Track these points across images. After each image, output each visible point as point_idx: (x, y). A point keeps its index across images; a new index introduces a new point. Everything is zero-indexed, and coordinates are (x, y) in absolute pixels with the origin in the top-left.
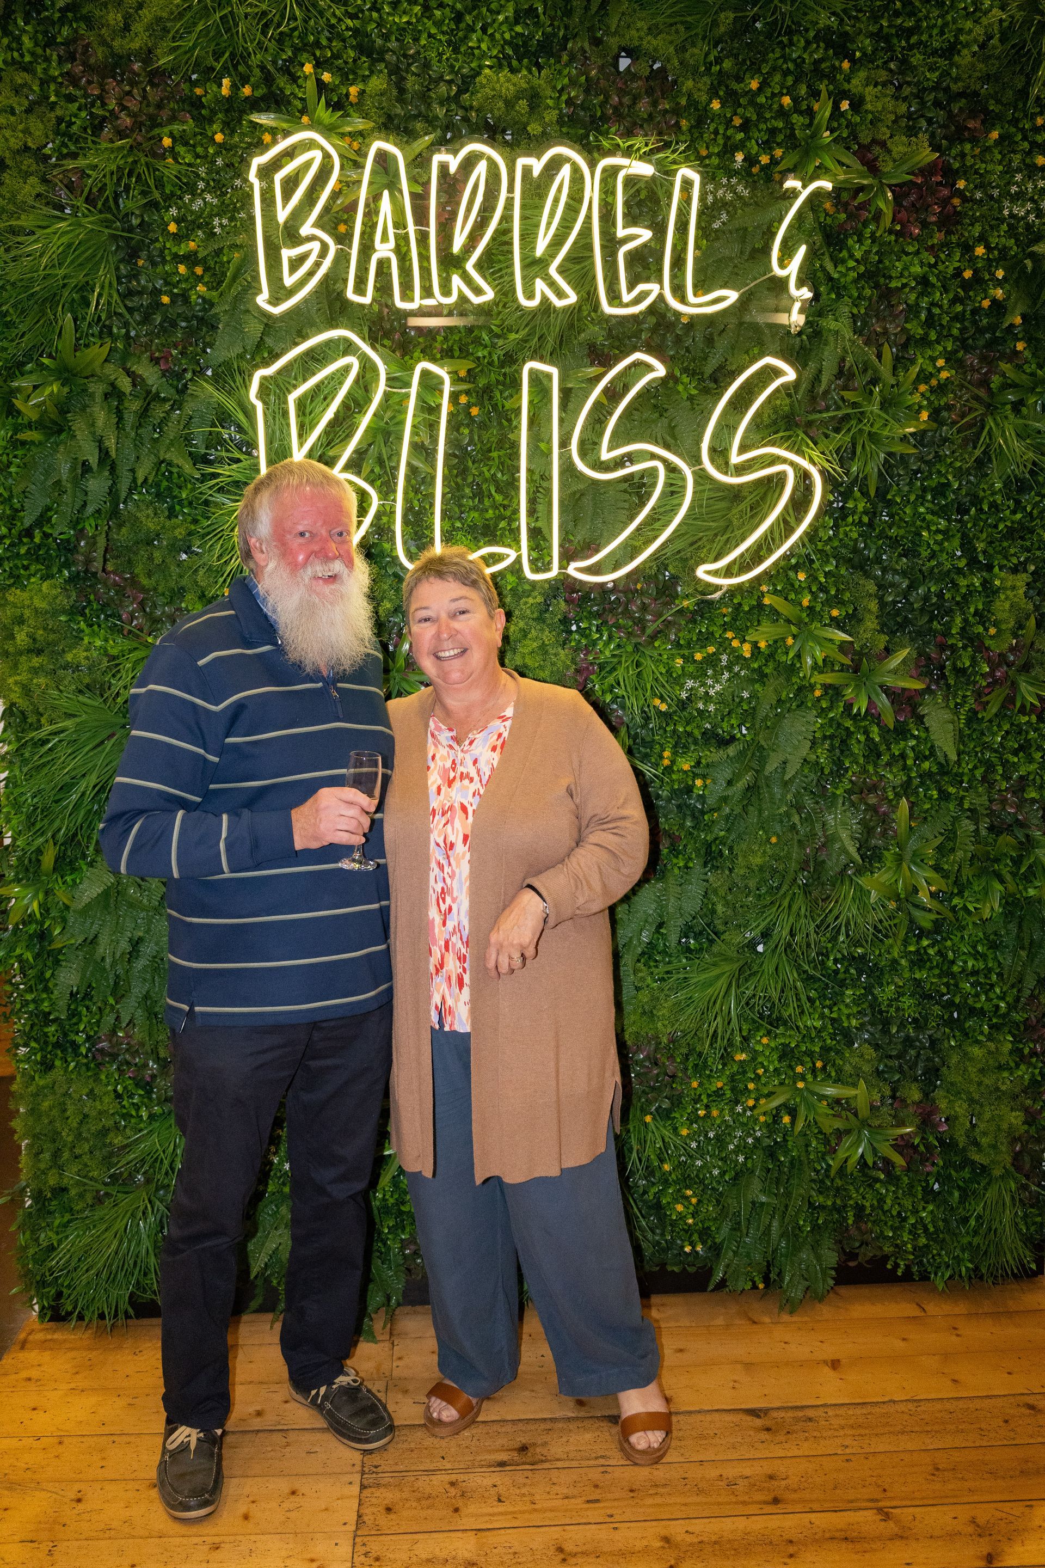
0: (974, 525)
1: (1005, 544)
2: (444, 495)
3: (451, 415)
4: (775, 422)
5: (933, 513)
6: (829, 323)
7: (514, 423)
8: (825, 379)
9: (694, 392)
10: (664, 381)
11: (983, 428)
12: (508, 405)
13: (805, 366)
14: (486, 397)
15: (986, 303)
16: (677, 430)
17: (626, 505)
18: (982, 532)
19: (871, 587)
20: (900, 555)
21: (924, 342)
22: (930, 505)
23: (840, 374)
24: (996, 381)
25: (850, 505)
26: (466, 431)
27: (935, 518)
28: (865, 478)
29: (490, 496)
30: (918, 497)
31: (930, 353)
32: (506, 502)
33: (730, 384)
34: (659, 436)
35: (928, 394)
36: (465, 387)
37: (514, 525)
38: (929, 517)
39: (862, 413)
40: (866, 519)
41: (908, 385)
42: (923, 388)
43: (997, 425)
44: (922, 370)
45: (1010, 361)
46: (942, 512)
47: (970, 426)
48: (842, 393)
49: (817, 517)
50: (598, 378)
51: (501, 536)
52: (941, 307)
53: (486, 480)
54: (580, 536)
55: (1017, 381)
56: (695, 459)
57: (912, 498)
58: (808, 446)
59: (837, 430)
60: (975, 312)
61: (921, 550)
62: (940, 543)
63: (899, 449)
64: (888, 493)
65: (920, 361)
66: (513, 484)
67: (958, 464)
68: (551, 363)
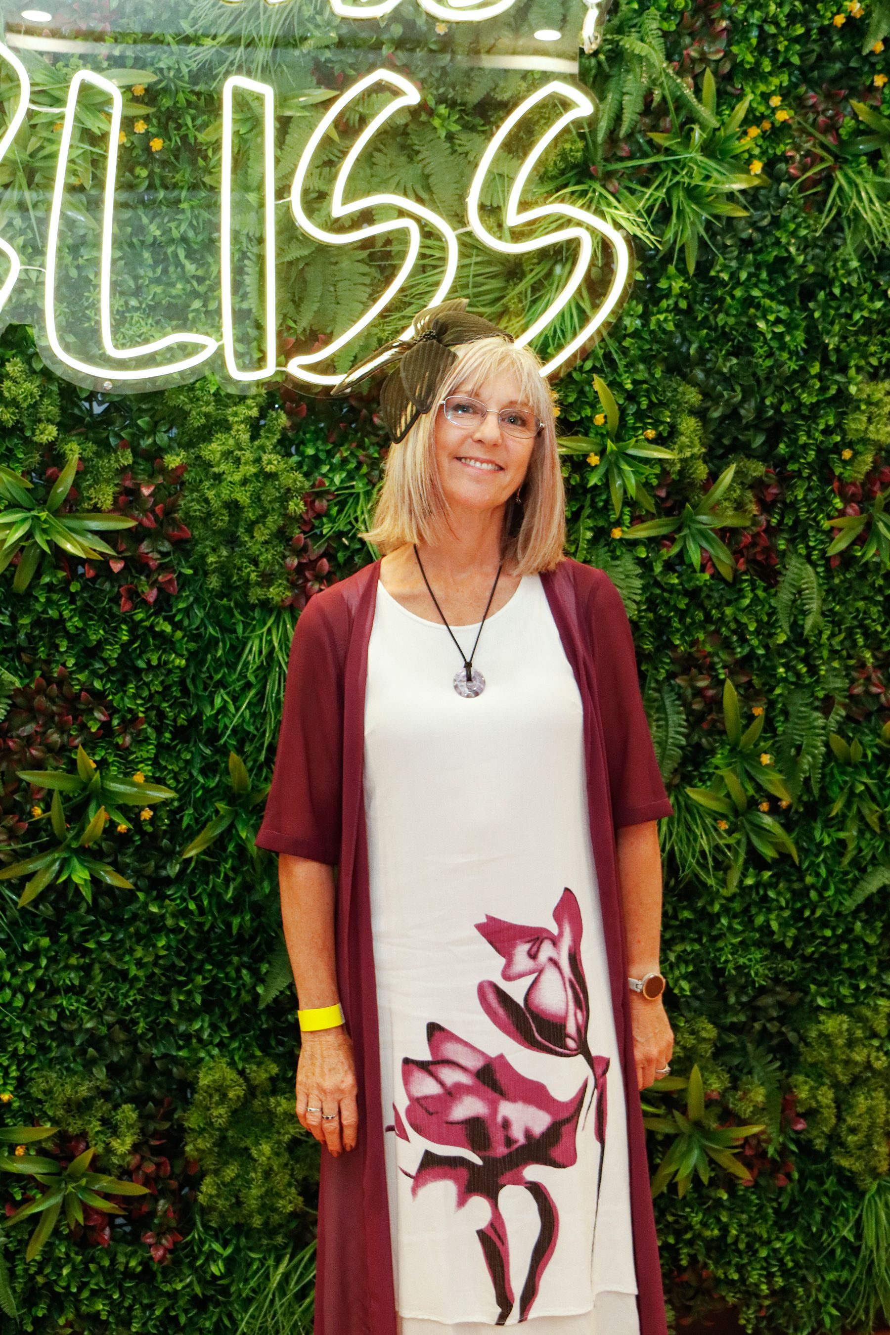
0: (824, 315)
1: (863, 339)
2: (114, 261)
3: (125, 151)
4: (563, 173)
5: (771, 297)
6: (631, 43)
7: (213, 162)
8: (628, 117)
9: (455, 128)
10: (414, 112)
11: (830, 186)
12: (202, 137)
13: (602, 98)
14: (172, 125)
15: (840, 20)
16: (432, 180)
17: (367, 280)
18: (832, 323)
19: (693, 396)
20: (729, 354)
21: (755, 74)
22: (766, 287)
23: (647, 109)
24: (848, 123)
25: (663, 284)
26: (144, 173)
27: (774, 305)
28: (682, 249)
29: (178, 264)
30: (750, 276)
31: (762, 88)
32: (200, 273)
33: (502, 119)
34: (409, 186)
35: (760, 142)
36: (143, 110)
37: (212, 306)
38: (767, 302)
39: (677, 162)
40: (683, 304)
41: (734, 127)
42: (754, 131)
43: (851, 182)
44: (751, 110)
45: (862, 98)
46: (784, 295)
47: (815, 182)
48: (652, 135)
49: (620, 303)
50: (327, 104)
51: (194, 321)
52: (777, 25)
53: (172, 241)
54: (305, 321)
55: (873, 126)
56: (458, 218)
57: (743, 276)
58: (609, 205)
59: (646, 183)
60: (824, 31)
61: (756, 345)
62: (779, 337)
63: (727, 209)
64: (712, 266)
65: (750, 97)
66: (211, 245)
67: (803, 232)
68: (265, 79)
